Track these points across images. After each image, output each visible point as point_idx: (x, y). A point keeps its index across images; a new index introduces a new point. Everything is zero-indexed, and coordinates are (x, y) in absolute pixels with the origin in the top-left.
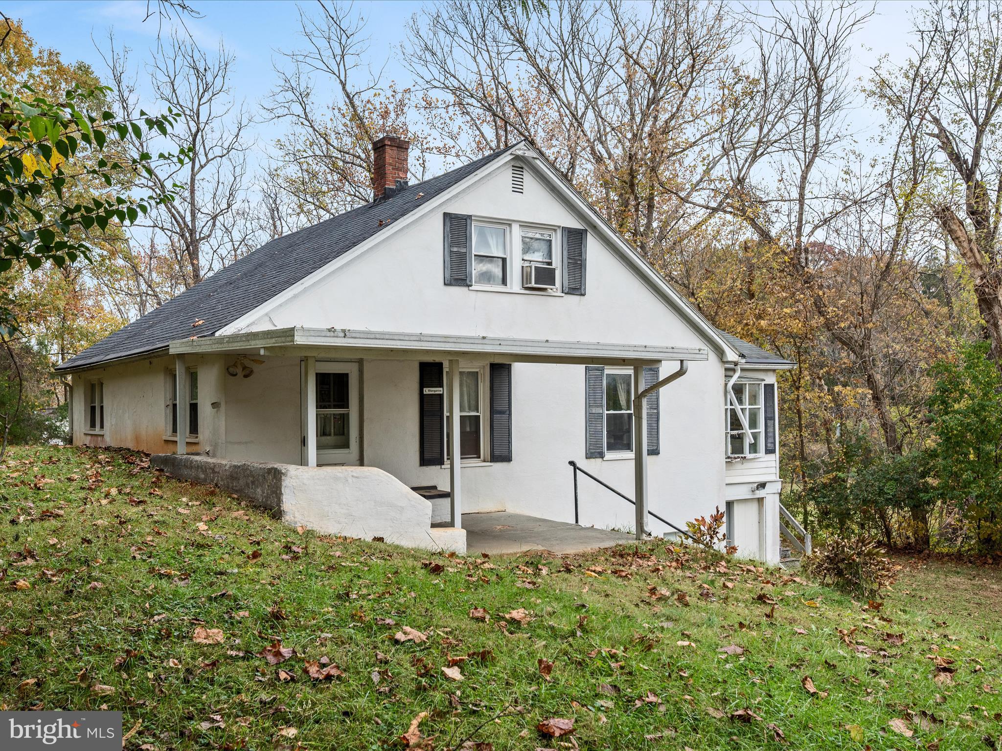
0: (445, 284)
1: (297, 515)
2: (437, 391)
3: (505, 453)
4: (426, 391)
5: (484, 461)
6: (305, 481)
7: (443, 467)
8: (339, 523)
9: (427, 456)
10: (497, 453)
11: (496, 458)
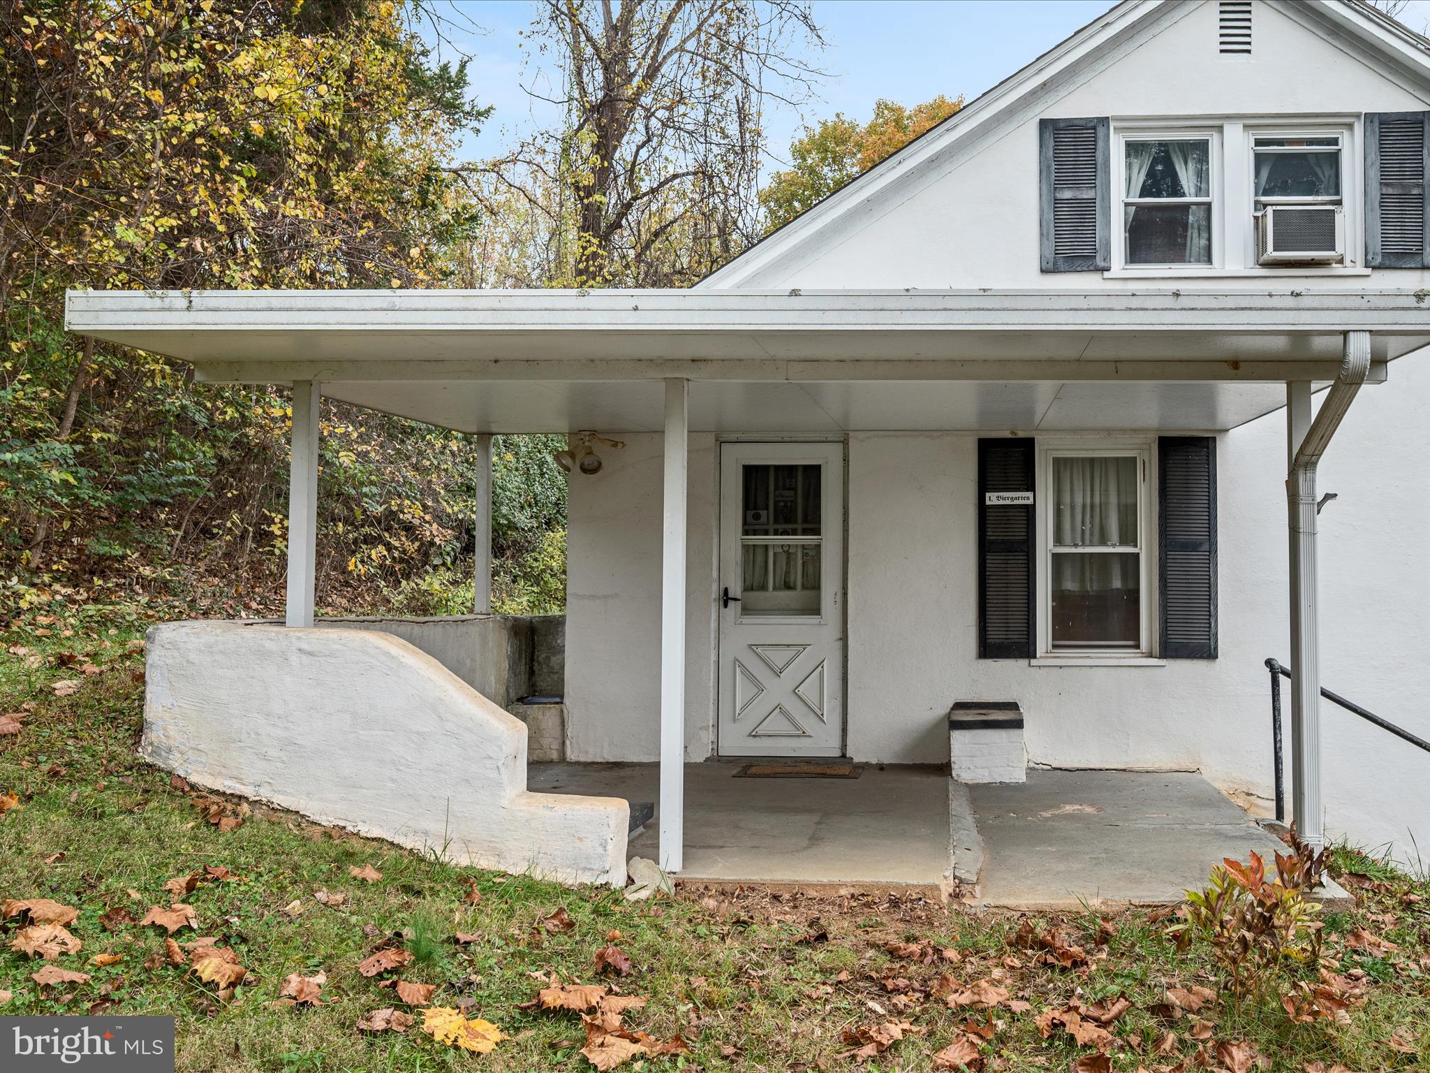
0: (1043, 271)
1: (172, 731)
2: (1020, 498)
3: (1198, 639)
4: (992, 499)
5: (1150, 656)
6: (192, 656)
7: (1033, 662)
8: (265, 757)
9: (995, 636)
10: (1176, 638)
11: (1170, 649)
